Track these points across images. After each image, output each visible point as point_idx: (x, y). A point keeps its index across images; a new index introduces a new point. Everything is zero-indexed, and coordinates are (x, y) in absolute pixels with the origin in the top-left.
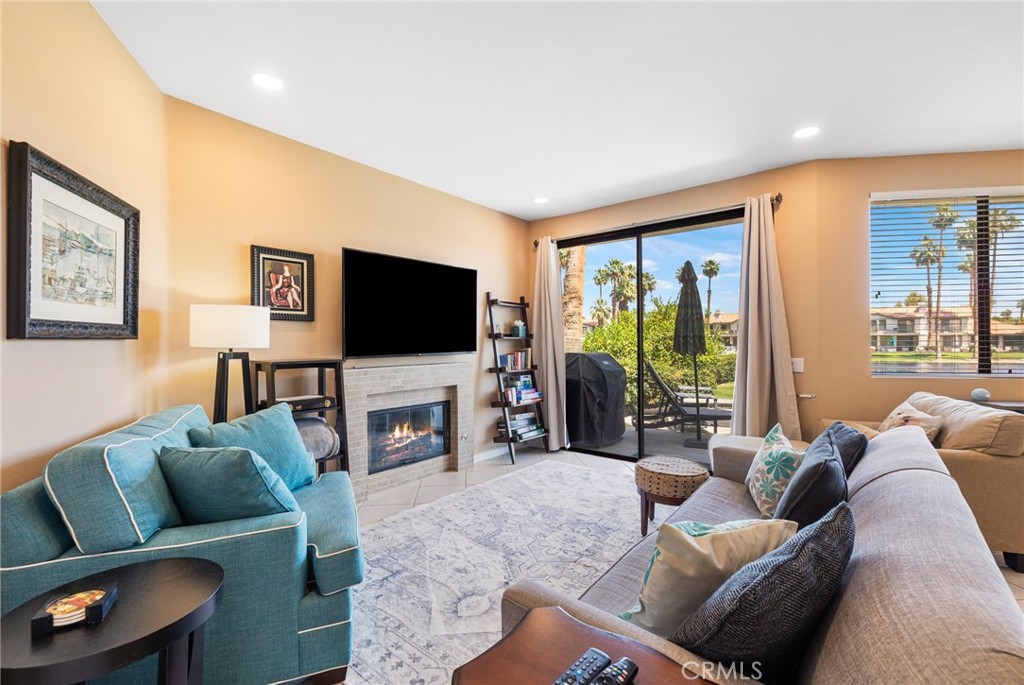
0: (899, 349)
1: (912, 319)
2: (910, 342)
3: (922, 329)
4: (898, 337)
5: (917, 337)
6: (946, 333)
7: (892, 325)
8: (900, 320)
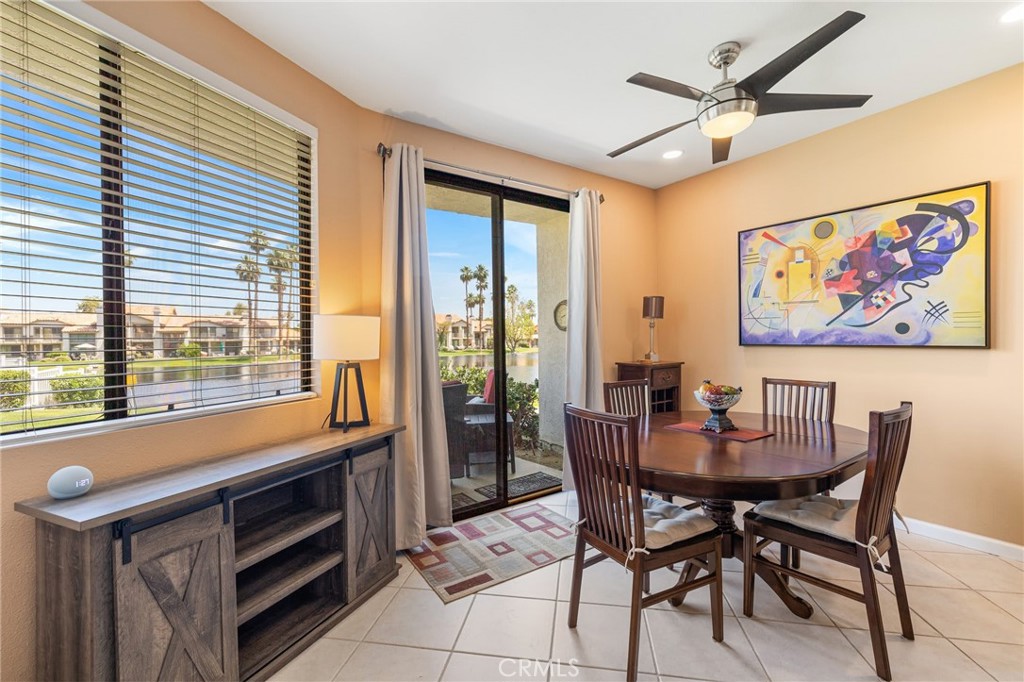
0: (227, 354)
1: (239, 327)
2: (235, 347)
3: (245, 335)
4: (227, 343)
5: (241, 342)
6: (262, 339)
7: (221, 332)
8: (227, 327)
